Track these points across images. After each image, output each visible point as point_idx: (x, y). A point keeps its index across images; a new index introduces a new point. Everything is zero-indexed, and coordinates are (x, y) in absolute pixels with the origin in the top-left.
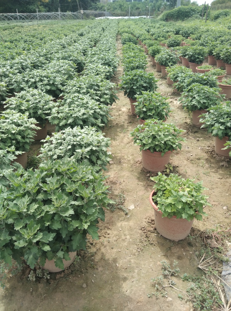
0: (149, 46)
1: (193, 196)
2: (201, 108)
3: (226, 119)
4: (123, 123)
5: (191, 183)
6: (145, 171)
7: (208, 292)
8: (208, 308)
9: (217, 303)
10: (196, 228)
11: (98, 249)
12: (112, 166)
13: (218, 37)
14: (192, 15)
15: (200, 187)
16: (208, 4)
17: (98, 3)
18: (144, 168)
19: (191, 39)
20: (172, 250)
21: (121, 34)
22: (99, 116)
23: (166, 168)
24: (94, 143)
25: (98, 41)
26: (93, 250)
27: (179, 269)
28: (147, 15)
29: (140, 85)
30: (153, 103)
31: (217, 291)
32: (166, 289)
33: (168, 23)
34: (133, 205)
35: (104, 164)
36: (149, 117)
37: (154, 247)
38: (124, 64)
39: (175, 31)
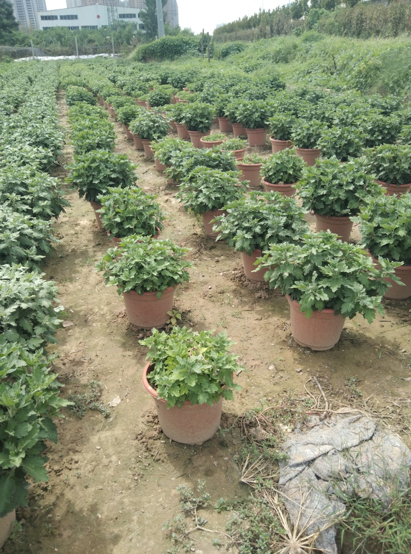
0: (118, 107)
1: (213, 361)
2: (214, 207)
3: (252, 222)
4: (84, 248)
5: (208, 337)
6: (134, 329)
7: (262, 521)
8: (263, 548)
9: (277, 534)
10: (230, 412)
11: (58, 495)
12: (71, 331)
13: (230, 85)
15: (223, 342)
16: (208, 33)
17: (14, 32)
18: (131, 324)
19: (187, 90)
20: (194, 462)
21: (64, 88)
22: (33, 241)
23: (171, 317)
24: (23, 295)
25: (22, 103)
26: (50, 499)
27: (208, 495)
28: (110, 52)
29: (105, 177)
30: (131, 206)
31: (276, 515)
32: (190, 536)
33: (147, 64)
34: (118, 397)
35: (49, 332)
36: (128, 232)
37: (163, 464)
38: (73, 141)
39: (159, 77)
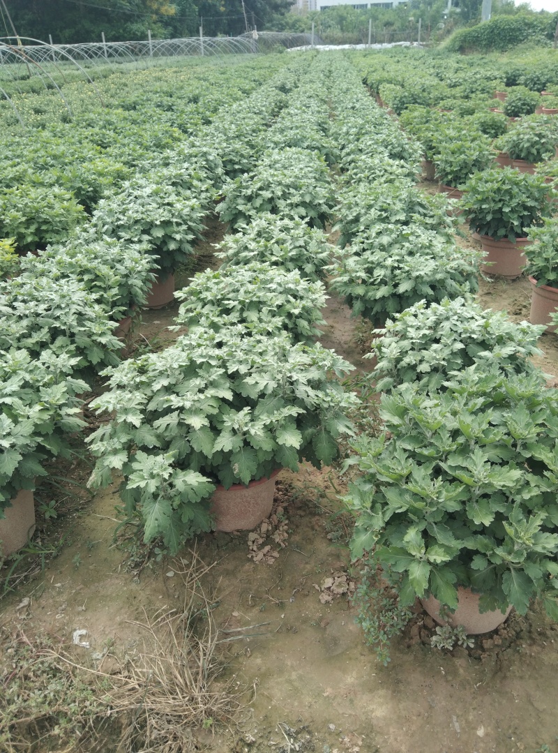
14: (526, 37)
17: (286, 14)
28: (413, 40)
29: (519, 205)
39: (504, 76)
